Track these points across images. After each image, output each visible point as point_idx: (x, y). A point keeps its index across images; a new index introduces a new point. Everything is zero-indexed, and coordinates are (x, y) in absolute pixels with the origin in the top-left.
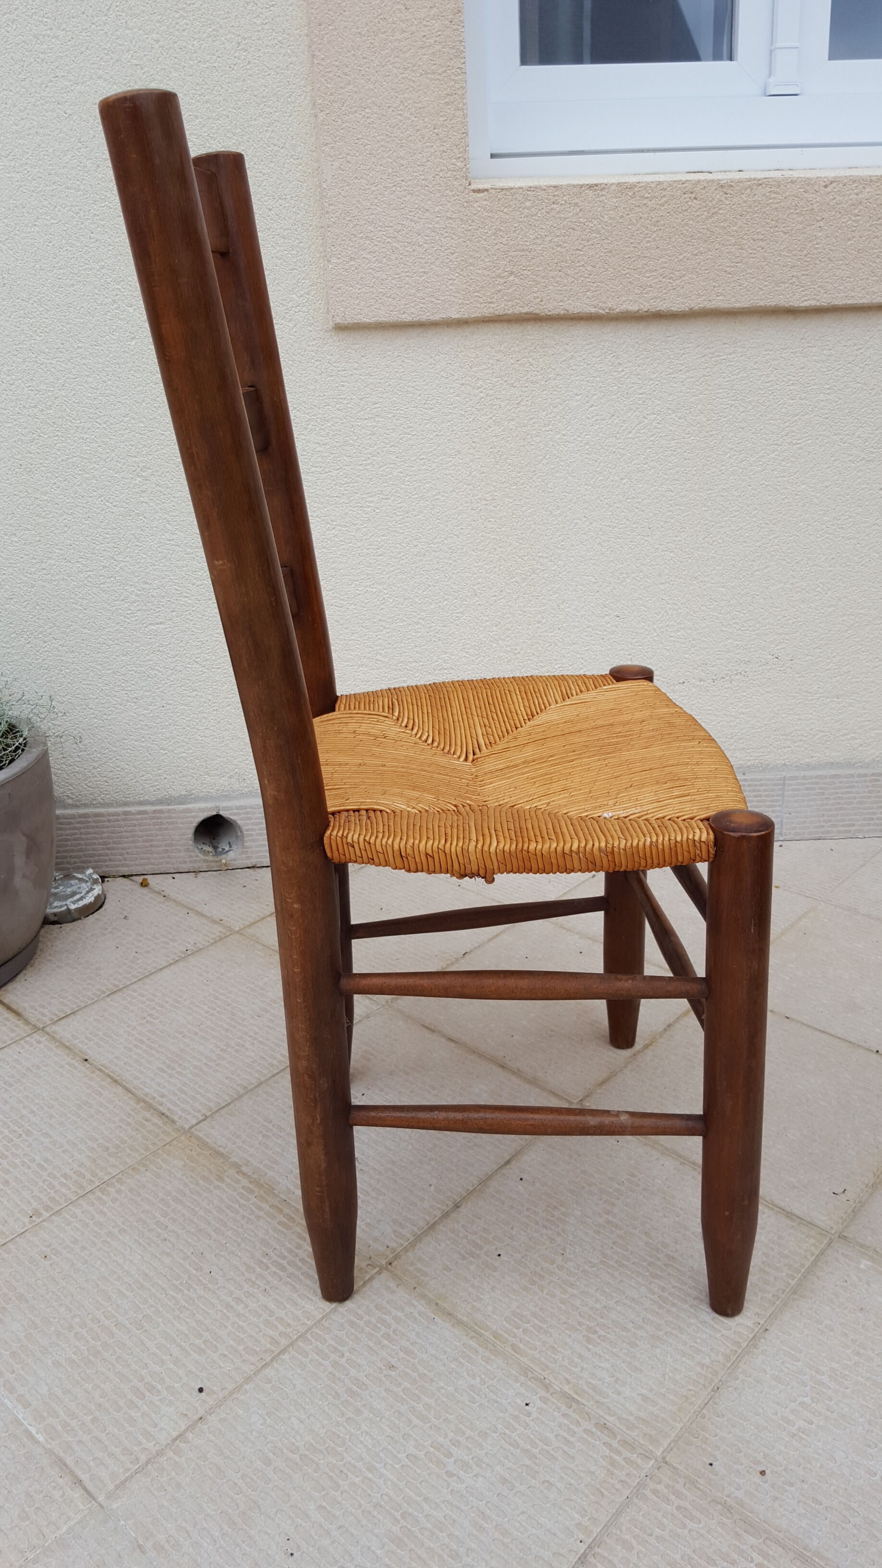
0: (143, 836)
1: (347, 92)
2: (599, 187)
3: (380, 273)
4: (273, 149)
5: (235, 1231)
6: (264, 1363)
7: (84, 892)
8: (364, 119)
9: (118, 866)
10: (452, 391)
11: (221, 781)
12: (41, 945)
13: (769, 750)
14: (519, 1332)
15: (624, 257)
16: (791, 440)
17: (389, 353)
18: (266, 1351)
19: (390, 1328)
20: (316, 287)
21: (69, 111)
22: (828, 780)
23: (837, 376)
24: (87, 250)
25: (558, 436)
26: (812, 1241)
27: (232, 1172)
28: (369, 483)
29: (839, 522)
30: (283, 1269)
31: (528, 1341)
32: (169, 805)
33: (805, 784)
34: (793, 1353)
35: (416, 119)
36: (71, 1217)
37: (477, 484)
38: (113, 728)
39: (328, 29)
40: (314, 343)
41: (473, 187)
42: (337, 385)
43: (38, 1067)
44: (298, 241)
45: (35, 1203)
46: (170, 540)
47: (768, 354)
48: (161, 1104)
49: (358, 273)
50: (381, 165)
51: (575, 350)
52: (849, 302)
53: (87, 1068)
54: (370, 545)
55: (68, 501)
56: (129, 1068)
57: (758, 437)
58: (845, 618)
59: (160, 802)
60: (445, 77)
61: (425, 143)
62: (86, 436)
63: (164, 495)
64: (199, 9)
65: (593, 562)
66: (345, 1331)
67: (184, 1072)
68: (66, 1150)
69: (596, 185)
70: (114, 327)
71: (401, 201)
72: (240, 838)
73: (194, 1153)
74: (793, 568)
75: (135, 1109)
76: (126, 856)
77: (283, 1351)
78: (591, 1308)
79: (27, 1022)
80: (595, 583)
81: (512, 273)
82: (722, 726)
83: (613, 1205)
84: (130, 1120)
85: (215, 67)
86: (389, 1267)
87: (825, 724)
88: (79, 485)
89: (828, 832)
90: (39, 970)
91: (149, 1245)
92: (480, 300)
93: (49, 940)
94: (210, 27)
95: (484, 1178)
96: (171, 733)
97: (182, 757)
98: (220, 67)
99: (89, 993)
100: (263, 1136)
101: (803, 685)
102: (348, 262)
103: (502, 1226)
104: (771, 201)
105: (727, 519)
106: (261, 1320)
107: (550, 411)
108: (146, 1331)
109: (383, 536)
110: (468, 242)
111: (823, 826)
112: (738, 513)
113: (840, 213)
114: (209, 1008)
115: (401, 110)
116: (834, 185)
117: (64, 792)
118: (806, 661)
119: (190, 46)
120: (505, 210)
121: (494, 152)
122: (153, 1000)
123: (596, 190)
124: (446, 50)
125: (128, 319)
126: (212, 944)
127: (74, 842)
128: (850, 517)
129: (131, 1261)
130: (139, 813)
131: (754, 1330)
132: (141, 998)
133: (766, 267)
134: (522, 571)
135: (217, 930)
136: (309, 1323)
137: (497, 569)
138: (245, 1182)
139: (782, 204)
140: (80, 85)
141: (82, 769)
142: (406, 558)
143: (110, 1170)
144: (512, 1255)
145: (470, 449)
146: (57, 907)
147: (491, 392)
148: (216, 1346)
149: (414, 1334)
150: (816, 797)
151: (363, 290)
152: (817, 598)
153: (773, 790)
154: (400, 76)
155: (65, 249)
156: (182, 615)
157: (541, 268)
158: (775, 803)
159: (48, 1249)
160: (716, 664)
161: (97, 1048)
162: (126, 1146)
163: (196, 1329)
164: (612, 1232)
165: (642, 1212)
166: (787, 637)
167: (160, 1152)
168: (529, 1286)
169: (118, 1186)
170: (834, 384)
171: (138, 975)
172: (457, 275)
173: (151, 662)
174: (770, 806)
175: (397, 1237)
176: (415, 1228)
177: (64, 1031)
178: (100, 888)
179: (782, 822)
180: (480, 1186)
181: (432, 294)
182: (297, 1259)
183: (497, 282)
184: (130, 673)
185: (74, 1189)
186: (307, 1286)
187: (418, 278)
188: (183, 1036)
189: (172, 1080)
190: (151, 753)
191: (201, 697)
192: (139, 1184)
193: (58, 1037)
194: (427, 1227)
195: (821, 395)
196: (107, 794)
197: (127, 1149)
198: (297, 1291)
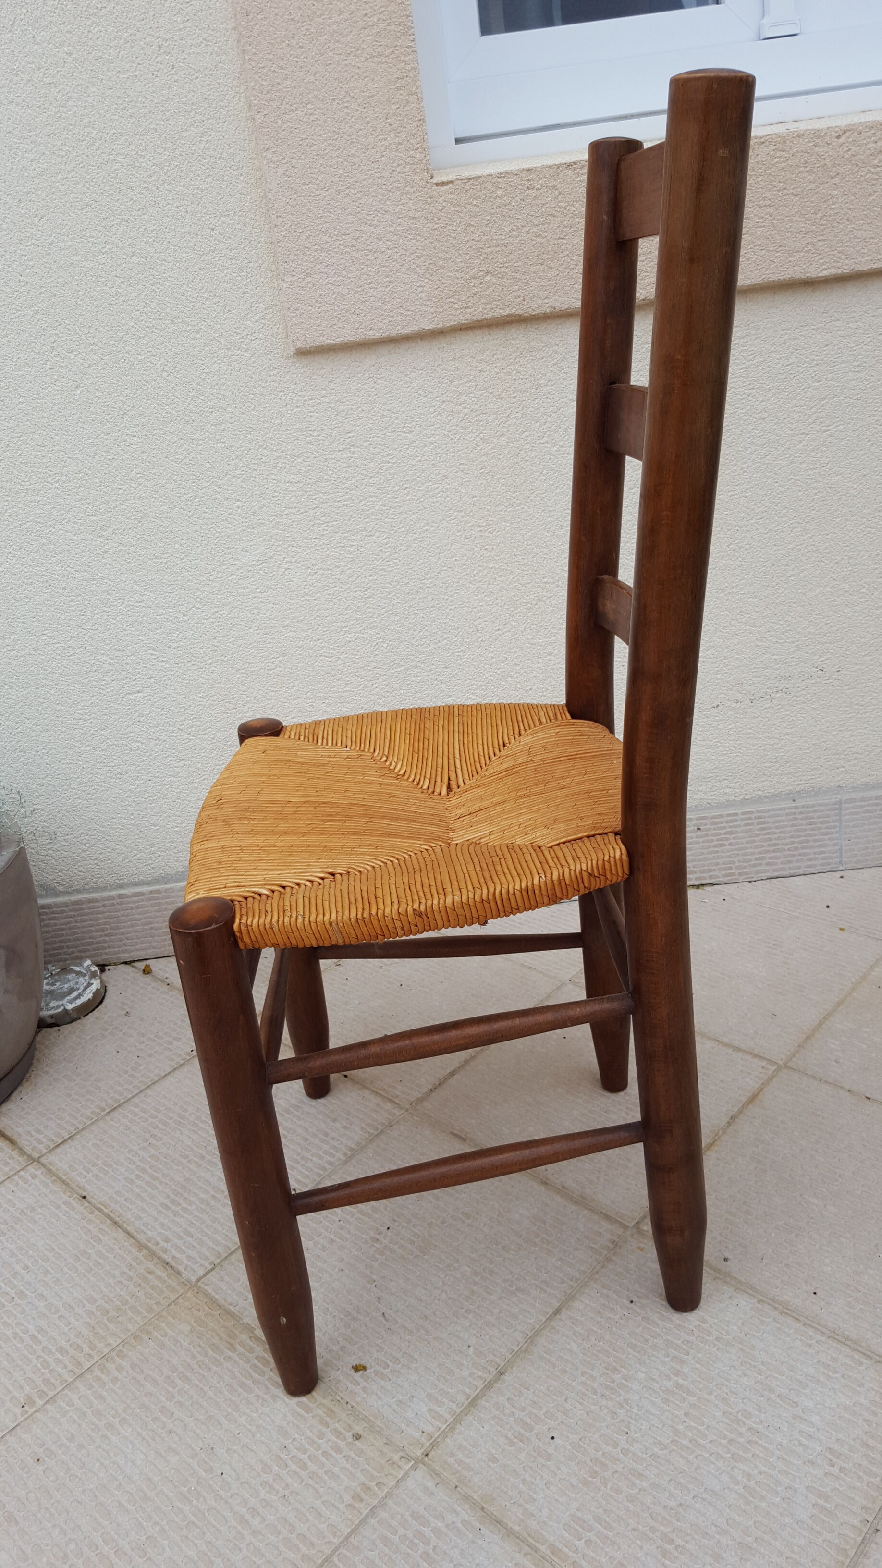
1: (285, 88)
2: (578, 165)
3: (340, 288)
4: (210, 161)
5: (249, 1416)
7: (82, 988)
8: (307, 117)
9: (118, 953)
10: (432, 410)
12: (38, 1054)
13: (820, 772)
14: (580, 1544)
16: (819, 427)
17: (359, 375)
19: (429, 1545)
20: (271, 310)
23: (866, 351)
24: (18, 295)
25: (555, 448)
28: (349, 520)
30: (304, 1467)
31: (593, 1558)
32: (166, 884)
33: (864, 806)
35: (365, 110)
36: (67, 1405)
37: (469, 510)
38: (99, 807)
39: (257, 18)
40: (275, 372)
41: (435, 180)
42: (305, 416)
43: (33, 1210)
44: (246, 261)
45: (28, 1388)
46: (140, 602)
47: (786, 334)
48: (165, 1252)
49: (316, 290)
50: (331, 166)
51: (566, 351)
52: (875, 267)
53: (85, 1208)
54: (357, 587)
55: (26, 570)
56: (130, 1206)
57: (782, 427)
59: (157, 881)
60: (393, 59)
61: (378, 136)
62: (39, 498)
64: (112, 13)
66: (377, 1552)
67: (190, 1208)
68: (62, 1316)
69: (575, 163)
70: (56, 377)
71: (357, 204)
73: (202, 1314)
74: (832, 570)
75: (137, 1258)
76: (126, 941)
78: (665, 1507)
79: (22, 1152)
81: (488, 273)
82: (764, 750)
83: (682, 1362)
84: (131, 1274)
85: (136, 76)
86: (426, 1459)
88: (36, 552)
90: (35, 1085)
91: (154, 1439)
92: (455, 306)
93: (46, 1047)
94: (126, 32)
95: (530, 1334)
96: (161, 807)
98: (142, 75)
99: (88, 1112)
101: (854, 697)
102: (304, 279)
103: (554, 1397)
104: (776, 160)
106: (281, 1537)
107: (543, 421)
108: (149, 1559)
109: (370, 576)
110: (436, 243)
112: (765, 514)
113: (857, 165)
115: (348, 101)
116: (847, 134)
117: (55, 879)
118: (855, 671)
119: (106, 56)
120: (475, 202)
121: (459, 136)
122: (156, 1117)
123: (575, 169)
124: (393, 28)
125: (70, 366)
127: (69, 931)
129: (133, 1462)
130: (136, 895)
131: (862, 1531)
132: (142, 1114)
134: (526, 600)
136: (335, 1540)
137: (498, 601)
138: (258, 1350)
139: (790, 162)
141: (70, 854)
142: (398, 598)
143: (111, 1341)
144: (567, 1437)
145: (457, 472)
146: (53, 1008)
147: (476, 407)
149: (458, 1552)
150: (878, 819)
151: (323, 308)
152: (862, 600)
153: (828, 816)
154: (343, 63)
156: (161, 681)
157: (520, 263)
158: (832, 830)
159: (42, 1450)
160: (754, 683)
161: (96, 1182)
162: (127, 1307)
163: (206, 1554)
164: (684, 1400)
165: (717, 1371)
166: (832, 646)
167: (164, 1313)
168: (590, 1479)
169: (118, 1360)
170: (865, 360)
171: (140, 1085)
172: (426, 280)
173: (132, 734)
174: (827, 834)
175: (433, 1418)
176: (454, 1406)
177: (61, 1161)
178: (99, 981)
179: (841, 850)
180: (526, 1344)
181: (400, 304)
182: (320, 1452)
183: (472, 284)
184: (111, 747)
185: (70, 1367)
186: (332, 1489)
187: (383, 289)
188: (189, 1161)
189: (177, 1219)
190: (142, 830)
191: (190, 766)
192: (142, 1357)
193: (54, 1169)
194: (467, 1402)
195: (850, 374)
196: (99, 878)
197: (128, 1311)
198: (321, 1497)
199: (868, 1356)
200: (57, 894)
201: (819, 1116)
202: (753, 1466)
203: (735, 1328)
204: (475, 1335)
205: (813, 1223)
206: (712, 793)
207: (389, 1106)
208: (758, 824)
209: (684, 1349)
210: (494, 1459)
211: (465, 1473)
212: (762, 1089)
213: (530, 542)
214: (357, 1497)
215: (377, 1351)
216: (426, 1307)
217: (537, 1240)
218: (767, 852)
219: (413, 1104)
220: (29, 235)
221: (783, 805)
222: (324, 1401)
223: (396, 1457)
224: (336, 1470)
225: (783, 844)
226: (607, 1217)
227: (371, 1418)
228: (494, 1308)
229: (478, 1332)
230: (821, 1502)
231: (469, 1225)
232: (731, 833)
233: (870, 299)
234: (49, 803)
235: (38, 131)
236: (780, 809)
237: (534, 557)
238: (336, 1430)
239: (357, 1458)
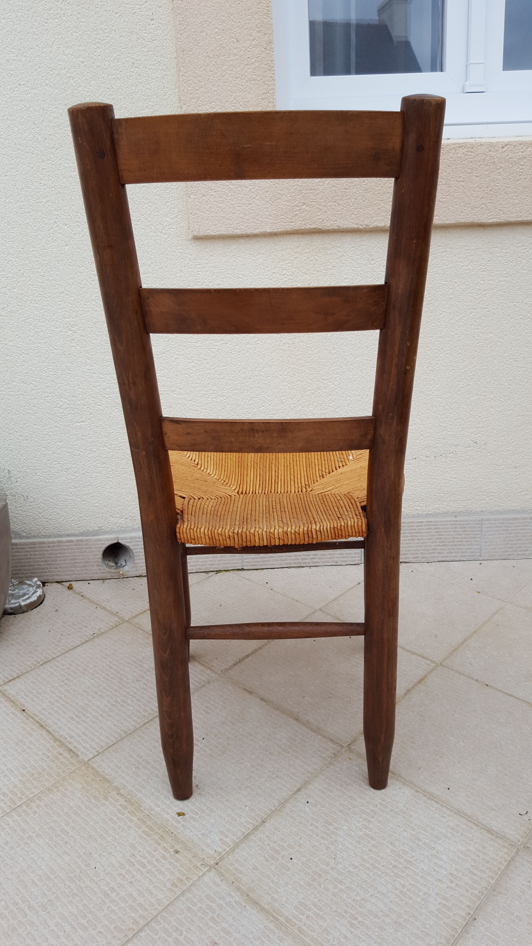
0: (70, 556)
1: (200, 92)
3: (221, 204)
5: (113, 837)
6: (128, 939)
7: (31, 593)
8: (211, 109)
9: (54, 575)
10: (267, 277)
11: (120, 521)
12: (1, 629)
13: (472, 501)
14: (303, 918)
15: (375, 193)
16: (482, 306)
17: (227, 254)
18: (129, 930)
19: (215, 913)
20: (181, 213)
21: (27, 106)
22: (510, 521)
23: (511, 266)
24: (38, 191)
26: (506, 850)
27: (114, 793)
29: (514, 357)
30: (144, 866)
31: (309, 925)
32: (87, 536)
33: (495, 524)
34: (494, 938)
38: (52, 487)
39: (188, 54)
40: (180, 248)
42: (195, 274)
46: (90, 370)
47: (467, 252)
48: (70, 743)
49: (208, 204)
51: (344, 251)
53: (24, 716)
54: (216, 372)
55: (25, 346)
56: (51, 717)
57: (461, 304)
58: (519, 418)
59: (82, 534)
60: (262, 82)
62: (37, 306)
63: (86, 342)
64: (108, 43)
65: (357, 382)
66: (184, 915)
67: (86, 720)
68: (5, 775)
70: (55, 238)
72: (132, 557)
73: (89, 779)
74: (485, 386)
75: (53, 746)
76: (59, 569)
77: (140, 930)
78: (354, 900)
80: (358, 395)
81: (304, 204)
82: (441, 486)
83: (370, 822)
84: (49, 754)
85: (118, 78)
86: (216, 866)
87: (508, 485)
88: (33, 336)
89: (510, 555)
91: (56, 847)
92: (284, 220)
93: (6, 626)
94: (116, 54)
95: (282, 801)
96: (89, 490)
97: (96, 506)
98: (122, 77)
99: (29, 663)
100: (136, 768)
101: (493, 460)
102: (201, 198)
103: (294, 837)
104: (468, 157)
105: (442, 355)
106: (127, 904)
108: (48, 912)
109: (224, 366)
110: (277, 185)
111: (508, 551)
112: (449, 352)
113: (512, 164)
114: (105, 674)
115: (234, 103)
116: (508, 146)
117: (21, 528)
118: (495, 445)
119: (103, 65)
122: (70, 669)
124: (262, 66)
125: (64, 233)
126: (110, 629)
127: (26, 560)
128: (521, 354)
129: (42, 858)
130: (68, 541)
131: (466, 919)
132: (62, 667)
133: (465, 198)
134: (311, 388)
135: (115, 620)
136: (160, 908)
137: (296, 387)
138: (122, 801)
139: (475, 159)
140: (35, 89)
141: (32, 514)
142: (238, 380)
143: (34, 791)
144: (300, 859)
146: (13, 603)
147: (291, 277)
148: (95, 925)
149: (231, 918)
150: (503, 532)
151: (211, 215)
152: (500, 405)
153: (475, 528)
154: (234, 82)
155: (24, 190)
156: (96, 417)
157: (322, 200)
158: (477, 536)
160: (437, 447)
161: (31, 702)
162: (45, 773)
163: (83, 912)
164: (369, 842)
165: (389, 828)
166: (482, 430)
167: (67, 777)
168: (311, 882)
169: (38, 802)
170: (510, 270)
171: (61, 650)
172: (270, 205)
173: (76, 446)
174: (473, 538)
175: (222, 844)
176: (235, 838)
177: (11, 690)
178: (41, 590)
179: (481, 548)
180: (280, 807)
181: (254, 217)
182: (154, 859)
183: (295, 210)
184: (64, 453)
185: (9, 804)
186: (160, 880)
187: (245, 207)
188: (88, 695)
189: (79, 726)
190: (76, 503)
191: (108, 467)
192: (52, 801)
193: (7, 694)
194: (243, 837)
195: (501, 277)
196: (47, 530)
197: (46, 775)
198: (153, 884)
199: (476, 825)
200: (21, 537)
201: (458, 693)
202: (406, 880)
203: (401, 805)
204: (250, 800)
205: (450, 751)
206: (410, 509)
207: (209, 672)
208: (435, 529)
209: (371, 815)
210: (256, 869)
211: (239, 875)
212: (426, 676)
213: (316, 356)
214: (174, 885)
215: (192, 805)
216: (222, 783)
217: (290, 750)
218: (439, 546)
219: (223, 672)
220: (48, 158)
221: (449, 519)
222: (159, 831)
223: (199, 864)
224: (163, 870)
225: (448, 542)
226: (332, 741)
227: (186, 842)
228: (262, 786)
229: (252, 799)
230: (444, 902)
231: (251, 740)
232: (419, 533)
233: (515, 238)
234: (23, 483)
235: (60, 102)
236: (447, 521)
237: (318, 364)
238: (164, 847)
239: (176, 863)
